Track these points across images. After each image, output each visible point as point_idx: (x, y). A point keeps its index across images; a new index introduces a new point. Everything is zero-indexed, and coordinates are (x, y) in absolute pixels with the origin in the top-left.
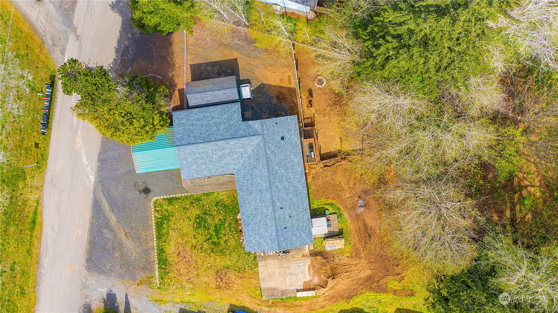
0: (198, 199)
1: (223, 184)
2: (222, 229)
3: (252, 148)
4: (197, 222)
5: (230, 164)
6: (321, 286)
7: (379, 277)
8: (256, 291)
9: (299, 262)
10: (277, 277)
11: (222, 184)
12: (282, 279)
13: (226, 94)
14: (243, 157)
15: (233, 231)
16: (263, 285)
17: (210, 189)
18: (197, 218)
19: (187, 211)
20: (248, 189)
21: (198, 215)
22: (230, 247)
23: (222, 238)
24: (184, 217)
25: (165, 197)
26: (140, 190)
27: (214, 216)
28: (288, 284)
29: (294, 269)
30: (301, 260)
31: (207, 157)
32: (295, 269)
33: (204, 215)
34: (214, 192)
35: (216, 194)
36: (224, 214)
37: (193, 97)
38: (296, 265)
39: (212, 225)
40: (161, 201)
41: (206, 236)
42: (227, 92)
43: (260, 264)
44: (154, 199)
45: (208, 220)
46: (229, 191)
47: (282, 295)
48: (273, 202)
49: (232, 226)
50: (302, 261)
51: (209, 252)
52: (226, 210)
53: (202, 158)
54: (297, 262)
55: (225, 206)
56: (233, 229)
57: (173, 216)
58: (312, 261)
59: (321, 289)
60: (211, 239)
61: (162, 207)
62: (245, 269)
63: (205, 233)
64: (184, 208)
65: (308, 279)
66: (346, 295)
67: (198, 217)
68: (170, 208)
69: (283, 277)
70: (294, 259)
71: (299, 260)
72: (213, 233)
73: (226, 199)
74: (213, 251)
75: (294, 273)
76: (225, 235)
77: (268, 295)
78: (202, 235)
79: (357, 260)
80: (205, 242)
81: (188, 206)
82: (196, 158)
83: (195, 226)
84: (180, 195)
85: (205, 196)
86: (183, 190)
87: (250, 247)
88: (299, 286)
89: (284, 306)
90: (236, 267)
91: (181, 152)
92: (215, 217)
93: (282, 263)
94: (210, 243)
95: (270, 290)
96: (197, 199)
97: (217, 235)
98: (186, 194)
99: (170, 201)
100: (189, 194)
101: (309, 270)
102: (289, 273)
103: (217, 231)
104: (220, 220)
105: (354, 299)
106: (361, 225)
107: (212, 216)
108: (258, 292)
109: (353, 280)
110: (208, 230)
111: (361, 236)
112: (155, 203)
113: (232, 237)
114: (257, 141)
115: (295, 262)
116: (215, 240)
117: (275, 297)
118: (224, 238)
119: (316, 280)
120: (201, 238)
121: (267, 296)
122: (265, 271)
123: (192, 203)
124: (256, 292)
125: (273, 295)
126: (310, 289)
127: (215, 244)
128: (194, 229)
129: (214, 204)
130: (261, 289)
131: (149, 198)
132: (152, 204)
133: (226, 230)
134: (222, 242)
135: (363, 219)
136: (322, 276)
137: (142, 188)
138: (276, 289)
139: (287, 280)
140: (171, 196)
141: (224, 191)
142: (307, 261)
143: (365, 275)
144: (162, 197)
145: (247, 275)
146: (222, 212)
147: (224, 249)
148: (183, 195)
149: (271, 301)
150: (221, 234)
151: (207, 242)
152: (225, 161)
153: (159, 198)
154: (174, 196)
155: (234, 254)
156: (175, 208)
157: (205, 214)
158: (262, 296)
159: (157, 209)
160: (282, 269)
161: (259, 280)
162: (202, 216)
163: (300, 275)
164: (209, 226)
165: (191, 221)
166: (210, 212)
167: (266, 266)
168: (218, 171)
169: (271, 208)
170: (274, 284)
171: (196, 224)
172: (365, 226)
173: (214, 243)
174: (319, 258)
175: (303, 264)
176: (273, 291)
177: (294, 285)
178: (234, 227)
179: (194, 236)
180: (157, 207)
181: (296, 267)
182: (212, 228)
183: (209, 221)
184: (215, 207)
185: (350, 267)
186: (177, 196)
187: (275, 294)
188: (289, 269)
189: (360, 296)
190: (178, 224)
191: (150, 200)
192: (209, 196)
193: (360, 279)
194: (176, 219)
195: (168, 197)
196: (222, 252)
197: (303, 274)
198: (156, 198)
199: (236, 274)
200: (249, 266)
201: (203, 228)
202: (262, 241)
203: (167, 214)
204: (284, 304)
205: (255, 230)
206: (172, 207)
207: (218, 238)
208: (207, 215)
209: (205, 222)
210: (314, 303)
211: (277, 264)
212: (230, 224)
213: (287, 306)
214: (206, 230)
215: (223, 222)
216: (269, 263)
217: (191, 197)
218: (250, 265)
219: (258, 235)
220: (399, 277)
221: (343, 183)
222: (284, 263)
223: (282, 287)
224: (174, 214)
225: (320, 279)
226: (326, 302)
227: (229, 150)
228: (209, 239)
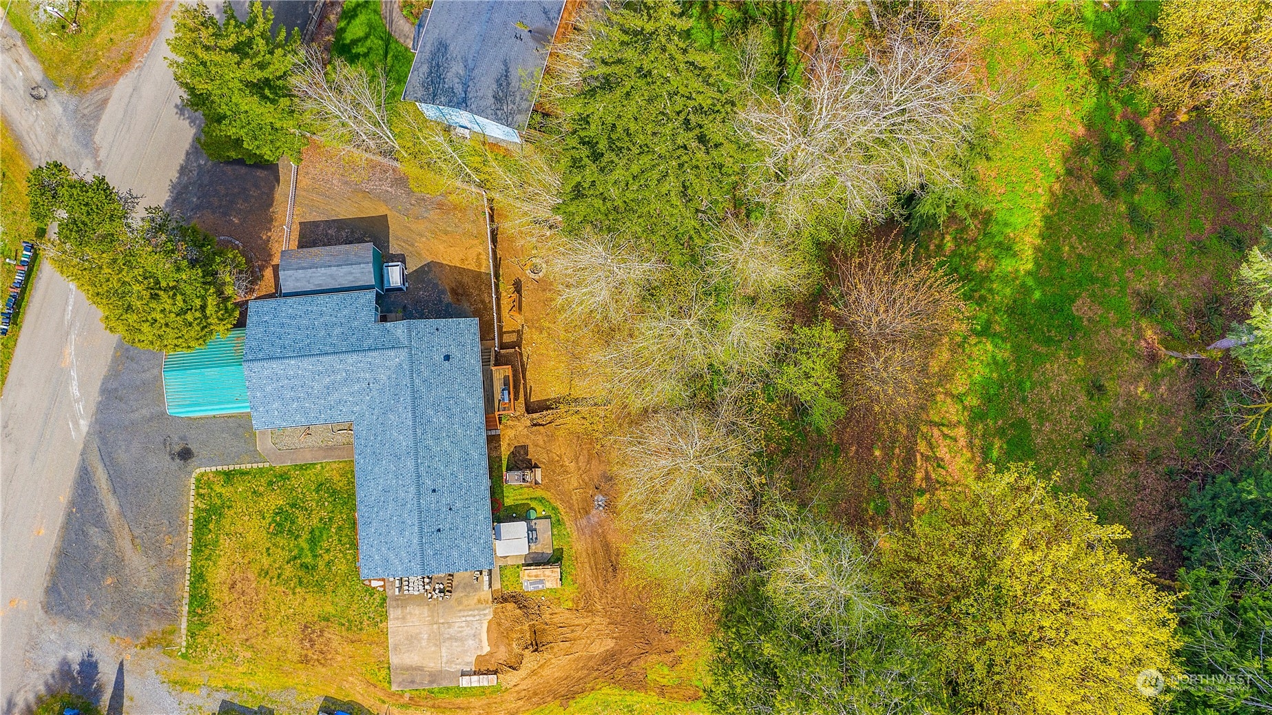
0: (284, 476)
1: (335, 449)
2: (324, 538)
3: (388, 373)
4: (275, 521)
5: (346, 402)
6: (510, 667)
7: (631, 656)
8: (379, 671)
9: (470, 613)
10: (424, 643)
11: (331, 448)
12: (433, 649)
13: (352, 273)
14: (371, 390)
15: (346, 544)
16: (395, 660)
17: (308, 458)
18: (277, 514)
19: (260, 498)
20: (374, 453)
21: (281, 509)
22: (335, 576)
23: (322, 557)
24: (251, 510)
25: (220, 468)
26: (173, 452)
27: (312, 511)
28: (444, 660)
29: (459, 627)
30: (474, 610)
31: (302, 387)
32: (462, 627)
33: (292, 508)
34: (315, 464)
35: (319, 467)
36: (330, 509)
37: (290, 276)
38: (464, 619)
39: (306, 529)
40: (211, 476)
41: (291, 551)
42: (354, 271)
43: (393, 613)
44: (198, 471)
45: (298, 518)
46: (346, 462)
47: (431, 682)
48: (419, 477)
49: (345, 533)
50: (476, 612)
51: (292, 585)
52: (335, 500)
53: (293, 388)
54: (466, 614)
55: (334, 493)
56: (345, 540)
57: (231, 507)
58: (495, 613)
59: (509, 671)
60: (299, 557)
61: (212, 489)
62: (361, 623)
63: (289, 545)
64: (255, 492)
65: (486, 649)
66: (563, 691)
67: (280, 511)
68: (226, 491)
69: (436, 645)
70: (460, 608)
71: (471, 610)
72: (305, 546)
73: (336, 478)
74: (300, 582)
75: (459, 635)
76: (328, 551)
77: (403, 680)
78: (283, 549)
79: (587, 617)
80: (287, 563)
81: (262, 489)
82: (282, 387)
83: (271, 530)
84: (249, 466)
85: (297, 470)
86: (255, 456)
87: (369, 569)
88: (467, 664)
89: (433, 707)
90: (344, 618)
91: (255, 372)
92: (313, 512)
93: (436, 614)
94: (298, 566)
95: (407, 669)
96: (281, 476)
97: (312, 550)
98: (261, 465)
99: (229, 476)
100: (267, 465)
101: (488, 631)
102: (448, 636)
103: (313, 541)
104: (321, 519)
105: (578, 700)
106: (598, 545)
107: (307, 510)
108: (384, 673)
109: (578, 659)
110: (295, 539)
111: (596, 568)
112: (198, 480)
113: (341, 555)
114: (397, 360)
115: (462, 614)
116: (308, 560)
117: (415, 687)
118: (326, 557)
119: (502, 654)
120: (281, 555)
121: (400, 684)
122: (400, 629)
123: (271, 483)
124: (378, 674)
125: (413, 682)
126: (488, 672)
127: (307, 568)
128: (269, 536)
129: (313, 488)
130: (389, 668)
131: (189, 469)
132: (193, 480)
133: (330, 540)
134: (321, 565)
135: (603, 532)
136: (514, 645)
137: (177, 448)
138: (420, 669)
139: (444, 650)
140: (231, 468)
141: (335, 462)
142: (487, 611)
143: (602, 649)
144: (214, 469)
145: (364, 637)
146: (326, 503)
147: (323, 579)
148: (255, 466)
149: (407, 695)
150: (321, 549)
151: (292, 563)
152: (336, 396)
153: (208, 469)
154: (237, 467)
155: (342, 590)
156: (236, 492)
157: (293, 505)
158: (390, 682)
159: (201, 491)
160: (435, 626)
161: (388, 647)
162: (287, 511)
163: (471, 642)
164: (299, 531)
165: (264, 518)
166: (304, 503)
167: (404, 618)
168: (323, 416)
169: (413, 489)
170: (416, 658)
171: (274, 525)
172: (607, 547)
173: (305, 566)
174: (510, 606)
175: (478, 618)
176: (414, 673)
177: (458, 662)
178: (347, 535)
179: (268, 549)
180: (201, 488)
181: (464, 624)
182: (306, 535)
183: (300, 521)
184: (314, 493)
185: (573, 631)
186: (243, 467)
187: (418, 679)
188: (449, 628)
189: (591, 695)
190: (239, 524)
191: (190, 473)
192: (306, 470)
193: (591, 658)
194: (235, 513)
195: (225, 468)
196: (320, 587)
197: (477, 640)
198: (202, 470)
199: (343, 634)
200: (369, 617)
201: (287, 534)
202: (392, 556)
203: (219, 502)
204: (434, 703)
205: (380, 534)
206: (231, 489)
207: (315, 556)
208: (297, 508)
209: (293, 522)
210: (496, 703)
211: (426, 615)
212: (340, 528)
213: (439, 707)
214: (293, 538)
215: (326, 523)
216: (410, 613)
217: (271, 470)
218: (372, 616)
219: (387, 543)
220: (669, 658)
221: (566, 459)
222: (441, 614)
223: (432, 665)
224: (234, 504)
225: (510, 652)
226: (521, 703)
227: (344, 374)
228: (296, 558)
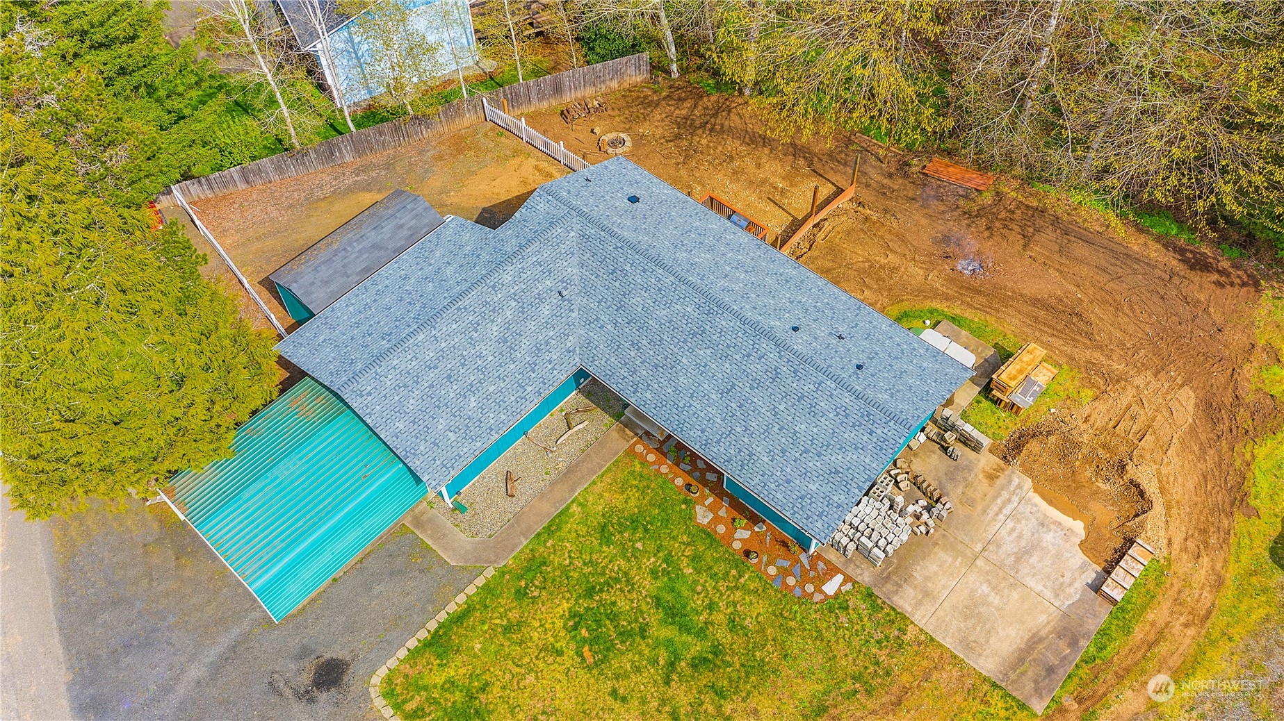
0: (534, 565)
1: (577, 465)
2: (685, 593)
3: (575, 260)
4: (584, 641)
5: (547, 343)
6: (1137, 515)
7: (1225, 389)
8: (988, 704)
9: (999, 501)
10: (996, 600)
11: (570, 470)
12: (1015, 595)
13: (401, 226)
14: (569, 301)
15: (727, 573)
16: (987, 665)
17: (548, 509)
18: (575, 628)
19: (524, 630)
20: (656, 366)
21: (573, 615)
22: (762, 630)
23: (712, 623)
24: (527, 660)
25: (412, 643)
26: (302, 690)
27: (626, 574)
28: (1048, 594)
29: (1010, 533)
30: (999, 495)
31: (463, 365)
32: (1013, 530)
33: (591, 597)
34: (567, 508)
35: (575, 508)
36: (651, 546)
38: (1001, 517)
39: (644, 608)
40: (407, 669)
41: (654, 662)
42: (403, 221)
43: (905, 601)
44: (375, 680)
45: (614, 603)
46: (609, 469)
47: (1073, 643)
48: (755, 326)
49: (708, 559)
50: (1005, 494)
51: (711, 709)
52: (646, 530)
53: (449, 377)
54: (996, 509)
55: (634, 522)
56: (720, 568)
57: (487, 684)
58: (1028, 471)
59: (1143, 521)
60: (678, 658)
61: (425, 688)
62: (877, 663)
63: (640, 653)
64: (507, 630)
65: (1079, 527)
66: (1221, 497)
67: (576, 618)
68: (456, 669)
69: (1012, 587)
70: (979, 508)
71: (995, 498)
72: (668, 632)
73: (618, 500)
74: (720, 693)
75: (1023, 543)
76: (711, 607)
77: (1036, 682)
78: (637, 670)
79: (1124, 388)
80: (667, 682)
81: (514, 615)
82: (431, 386)
83: (590, 660)
84: (461, 598)
85: (545, 542)
86: (456, 578)
87: (820, 516)
88: (1083, 569)
89: (1120, 678)
90: (844, 681)
91: (369, 394)
92: (632, 574)
93: (960, 547)
94: (689, 672)
95: (1021, 660)
96: (529, 569)
97: (685, 628)
98: (480, 581)
99: (439, 644)
100: (490, 572)
101: (1050, 503)
102: (1012, 558)
103: (674, 614)
104: (654, 573)
105: (1253, 491)
106: (1027, 308)
107: (617, 580)
108: (996, 699)
109: (1184, 446)
110: (643, 638)
111: (1059, 331)
112: (389, 694)
113: (738, 594)
114: (572, 234)
115: (991, 513)
116: (697, 648)
117: (1062, 673)
118: (719, 618)
119: (1106, 514)
120: (645, 682)
121: (1038, 692)
122: (940, 613)
123: (521, 594)
124: (992, 710)
125: (1050, 670)
126: (1121, 553)
127: (705, 660)
128: (595, 672)
129: (596, 543)
130: (994, 685)
131: (355, 689)
132: (379, 702)
133: (699, 588)
134: (723, 635)
135: (1013, 292)
136: (1103, 487)
137: (306, 679)
138: (1034, 642)
139: (1030, 582)
140: (432, 625)
141: (594, 483)
142: (1016, 481)
143: (1191, 408)
144: (402, 653)
145: (905, 679)
146: (639, 545)
147: (749, 653)
148: (471, 590)
149: (1069, 702)
150: (698, 613)
151: (674, 676)
152: (526, 343)
153: (392, 663)
154: (442, 617)
155: (794, 643)
156: (475, 656)
157: (590, 592)
158: (1022, 706)
159: (410, 706)
160: (980, 562)
161: (955, 657)
162: (587, 609)
163: (1049, 537)
164: (636, 620)
165: (560, 653)
166: (604, 574)
167: (927, 594)
168: (529, 389)
170: (1012, 632)
171: (586, 648)
172: (1035, 302)
173: (699, 663)
174: (1034, 446)
175: (1015, 499)
176: (1035, 655)
177: (1067, 579)
178: (716, 560)
179: (614, 693)
180: (405, 701)
181: (1010, 524)
182: (654, 618)
183: (623, 605)
184: (605, 548)
185: (1133, 418)
186: (452, 608)
187: (1053, 660)
188: (999, 546)
189: (1257, 472)
190: (524, 699)
191: (365, 695)
192: (558, 529)
193: (1193, 430)
194: (504, 688)
195: (423, 634)
196: (757, 670)
197: (1052, 527)
198: (383, 671)
199: (870, 706)
200: (878, 642)
201: (623, 642)
202: (836, 459)
203: (458, 696)
204: (1116, 673)
205: (784, 451)
206: (459, 659)
207: (701, 633)
208: (601, 591)
209: (613, 617)
210: (1180, 591)
211: (950, 560)
212: (695, 559)
213: (1128, 670)
214: (638, 639)
215: (668, 571)
216: (927, 579)
217: (504, 574)
218: (880, 636)
219: (806, 451)
220: (1260, 355)
222: (967, 540)
223: (1043, 619)
224: (487, 677)
225: (1108, 499)
226: (1205, 560)
227: (513, 304)
228: (672, 664)
